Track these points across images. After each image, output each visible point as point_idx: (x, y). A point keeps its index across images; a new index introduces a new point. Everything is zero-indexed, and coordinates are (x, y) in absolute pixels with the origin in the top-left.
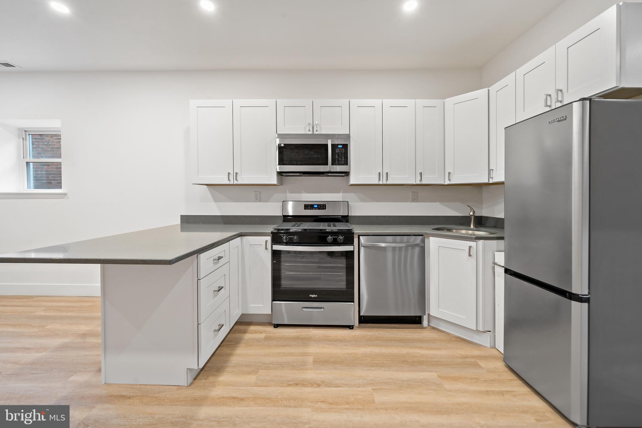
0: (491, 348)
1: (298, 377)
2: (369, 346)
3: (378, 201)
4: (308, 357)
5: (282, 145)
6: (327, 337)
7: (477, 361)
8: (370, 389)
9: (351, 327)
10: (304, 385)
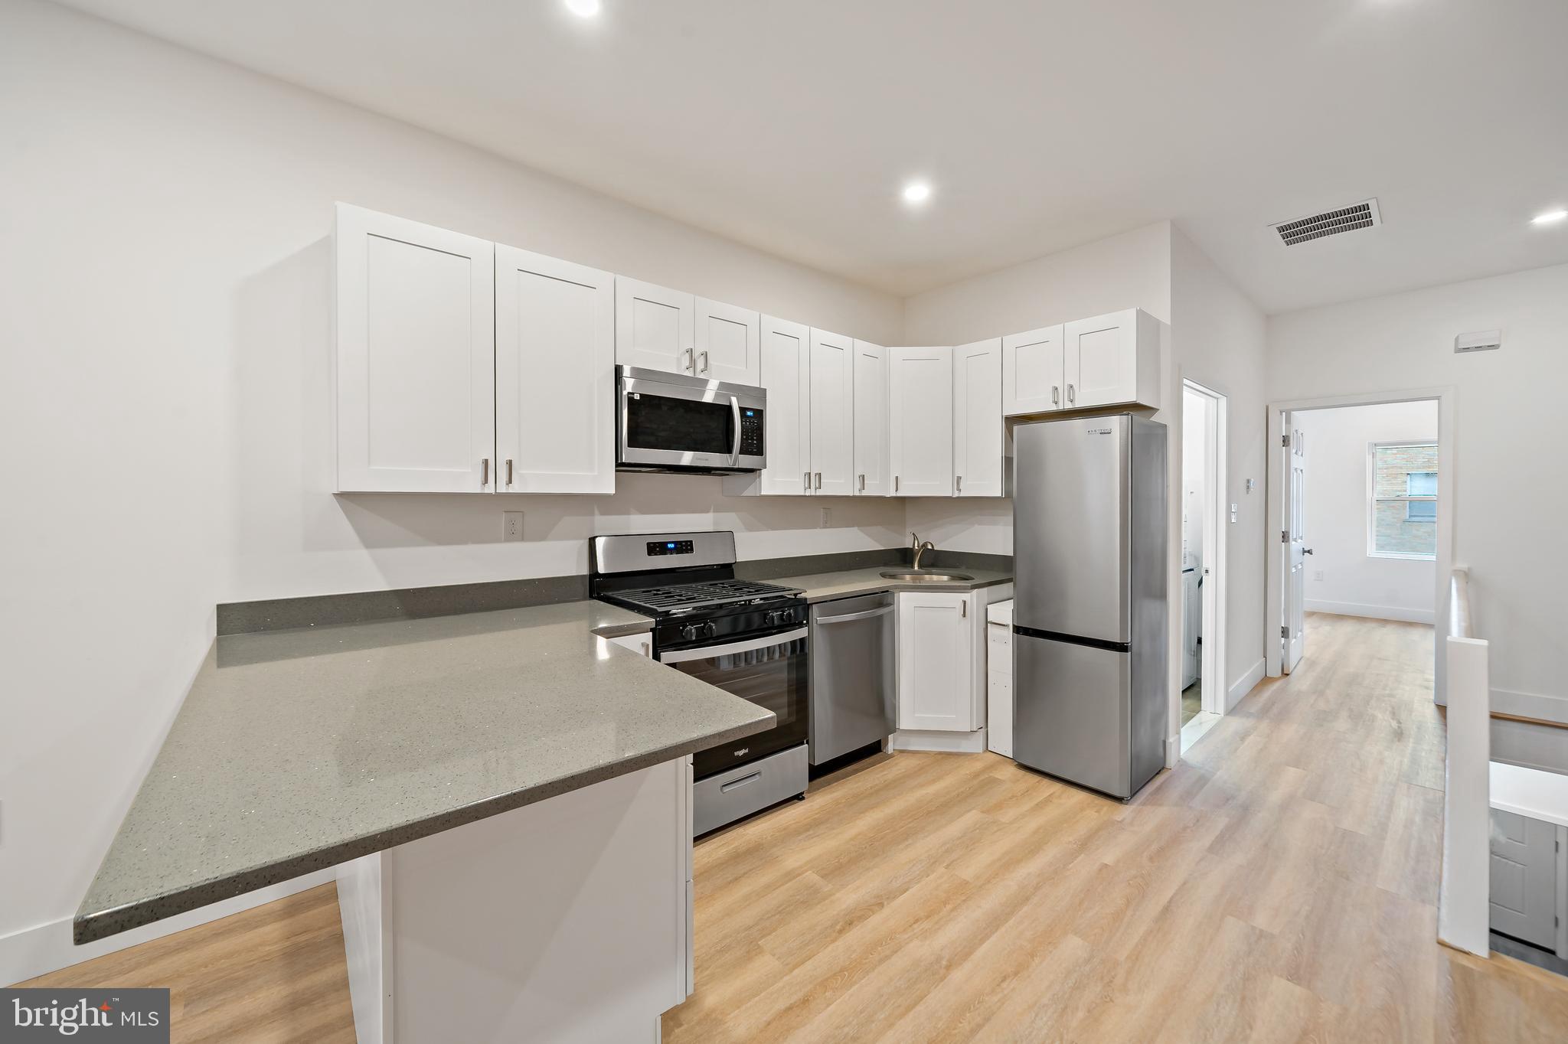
0: (984, 752)
1: (835, 913)
2: (863, 812)
3: (774, 529)
4: (804, 875)
5: (637, 397)
6: (785, 829)
7: (991, 774)
8: (941, 870)
9: (799, 797)
10: (862, 918)
